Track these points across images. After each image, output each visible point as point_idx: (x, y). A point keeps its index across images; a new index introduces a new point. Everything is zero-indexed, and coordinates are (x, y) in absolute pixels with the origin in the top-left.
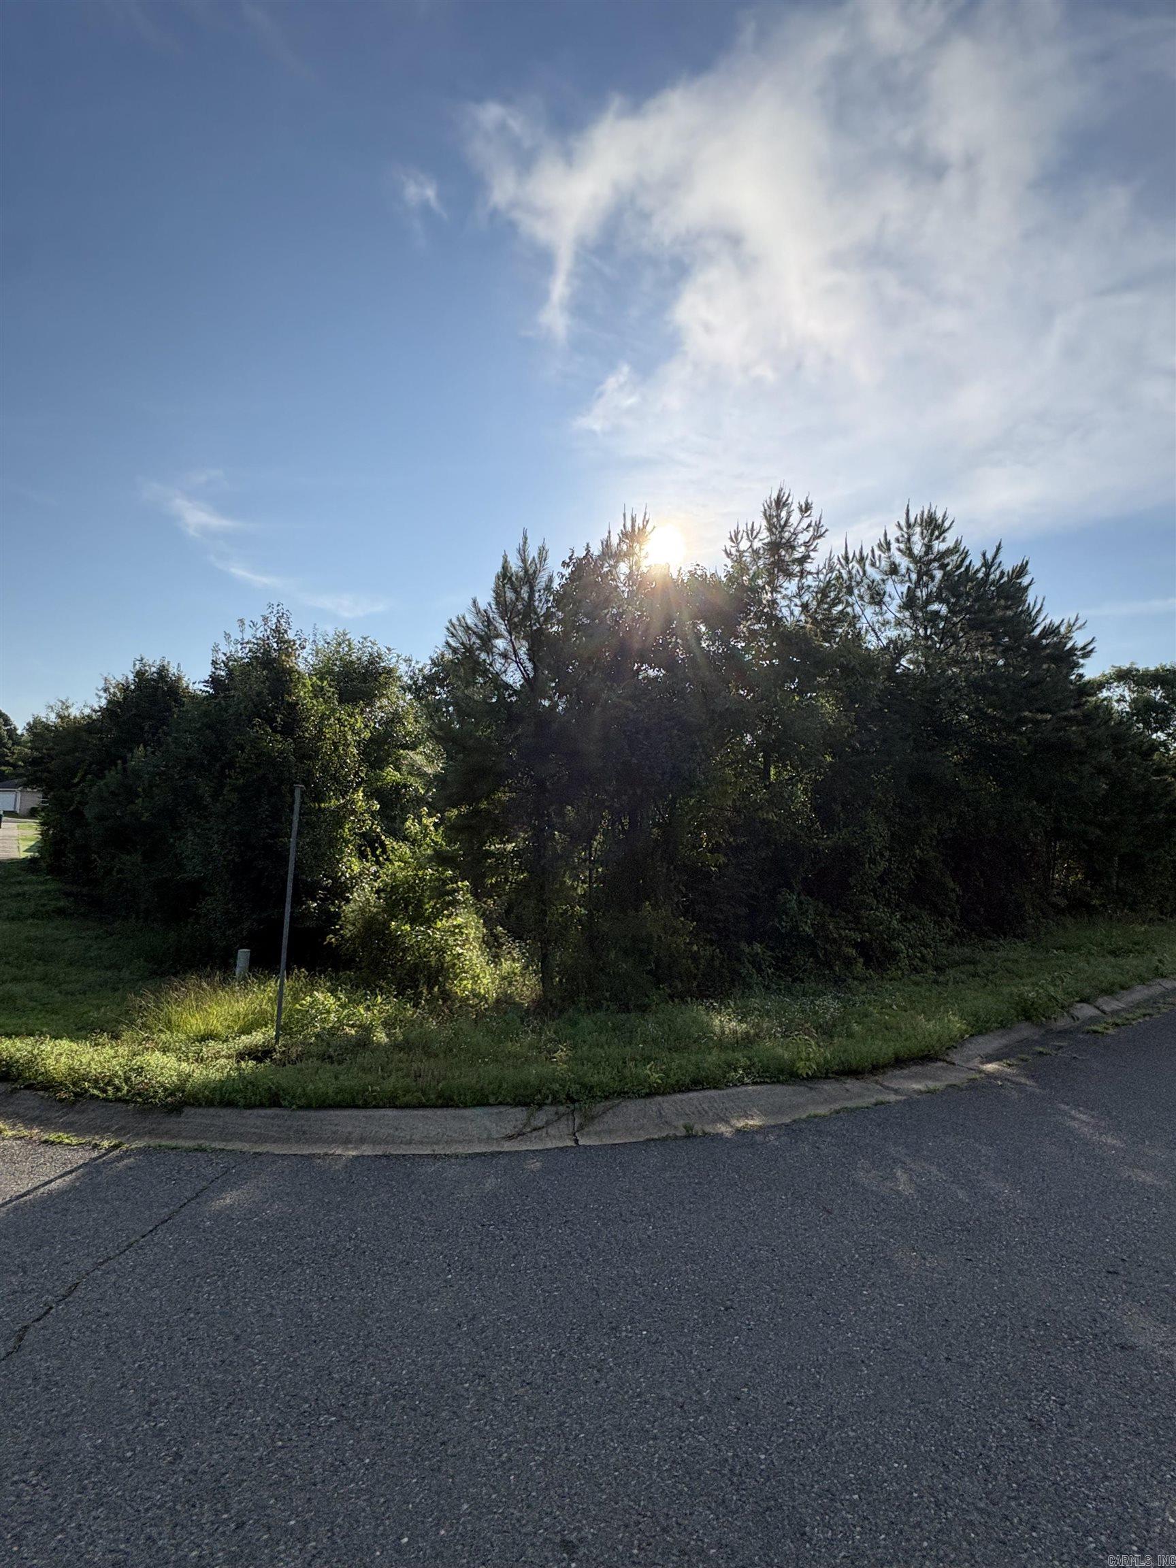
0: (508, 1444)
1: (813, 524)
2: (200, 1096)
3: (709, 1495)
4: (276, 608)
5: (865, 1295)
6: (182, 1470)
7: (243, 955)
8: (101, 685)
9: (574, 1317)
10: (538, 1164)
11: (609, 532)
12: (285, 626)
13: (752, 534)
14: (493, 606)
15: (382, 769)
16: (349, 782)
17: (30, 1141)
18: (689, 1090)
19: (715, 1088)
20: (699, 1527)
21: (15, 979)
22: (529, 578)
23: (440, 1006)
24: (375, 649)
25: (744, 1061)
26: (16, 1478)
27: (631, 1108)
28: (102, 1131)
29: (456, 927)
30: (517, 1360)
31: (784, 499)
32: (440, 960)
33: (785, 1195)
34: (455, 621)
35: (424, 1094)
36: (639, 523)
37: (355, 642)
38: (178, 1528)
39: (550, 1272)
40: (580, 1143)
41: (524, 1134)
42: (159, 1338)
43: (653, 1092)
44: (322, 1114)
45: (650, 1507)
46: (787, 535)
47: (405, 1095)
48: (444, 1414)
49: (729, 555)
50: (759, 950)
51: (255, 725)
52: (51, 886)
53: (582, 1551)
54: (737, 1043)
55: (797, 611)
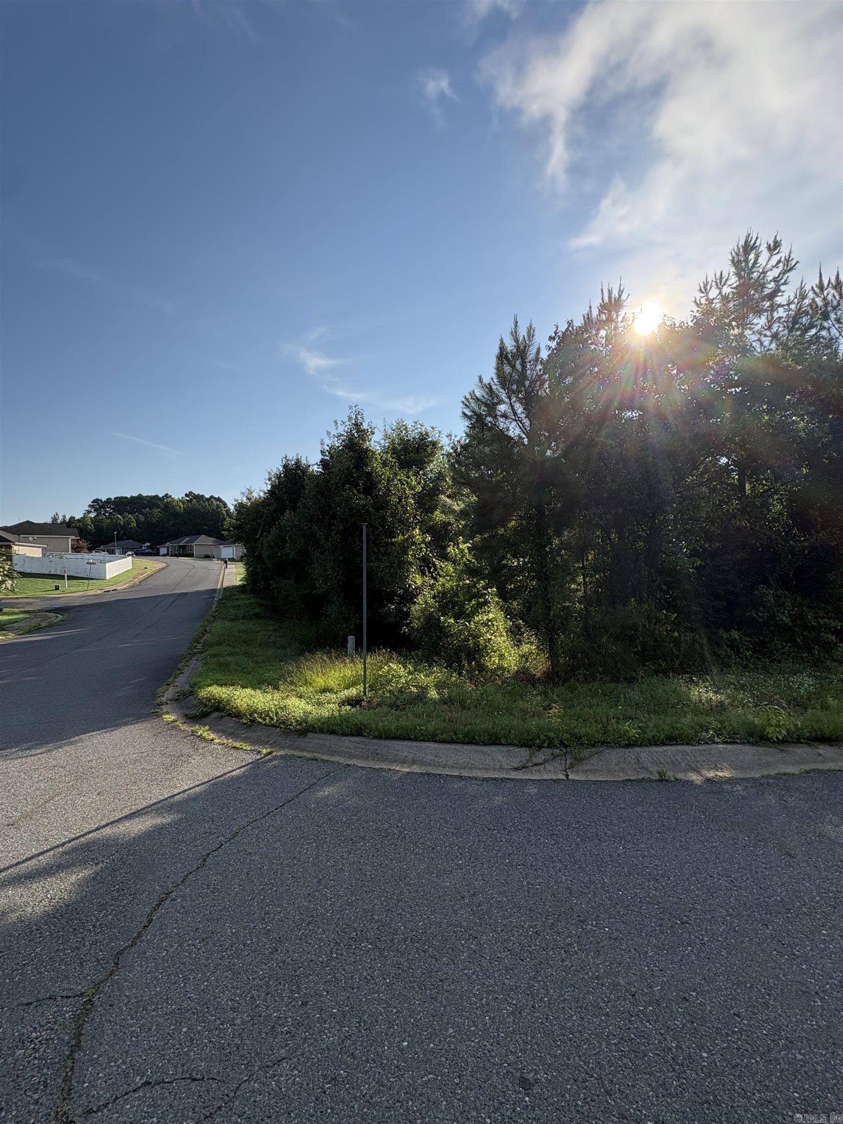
0: (488, 993)
1: (783, 259)
2: (316, 726)
3: (651, 1074)
4: (354, 409)
5: (824, 935)
6: (277, 959)
7: (351, 639)
8: (267, 477)
9: (550, 907)
10: (535, 790)
11: (590, 308)
12: (360, 420)
13: (720, 282)
14: (495, 380)
15: (432, 513)
16: (410, 523)
17: (227, 746)
18: (663, 744)
19: (688, 744)
20: (639, 1099)
21: (231, 654)
22: (521, 352)
23: (476, 675)
24: (424, 428)
25: (715, 724)
26: (190, 942)
27: (614, 755)
28: (264, 743)
29: (489, 620)
30: (502, 931)
31: (752, 243)
32: (477, 644)
33: (748, 837)
34: (468, 396)
35: (455, 734)
36: (615, 293)
37: (409, 426)
38: (269, 996)
39: (535, 870)
40: (570, 777)
41: (527, 767)
42: (275, 873)
43: (631, 744)
44: (388, 743)
45: (597, 1070)
46: (755, 275)
47: (442, 734)
48: (444, 959)
49: (698, 305)
50: (737, 637)
51: (346, 489)
52: (253, 601)
53: (536, 1090)
54: (711, 709)
55: (766, 341)
